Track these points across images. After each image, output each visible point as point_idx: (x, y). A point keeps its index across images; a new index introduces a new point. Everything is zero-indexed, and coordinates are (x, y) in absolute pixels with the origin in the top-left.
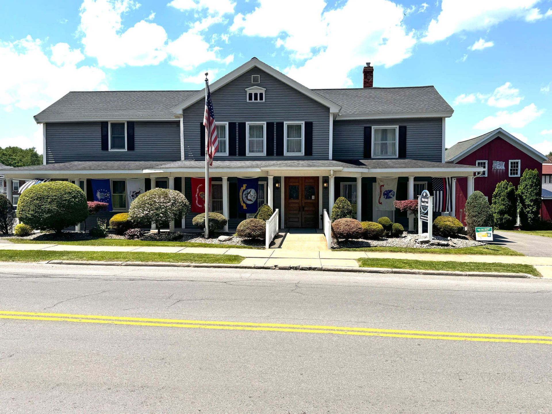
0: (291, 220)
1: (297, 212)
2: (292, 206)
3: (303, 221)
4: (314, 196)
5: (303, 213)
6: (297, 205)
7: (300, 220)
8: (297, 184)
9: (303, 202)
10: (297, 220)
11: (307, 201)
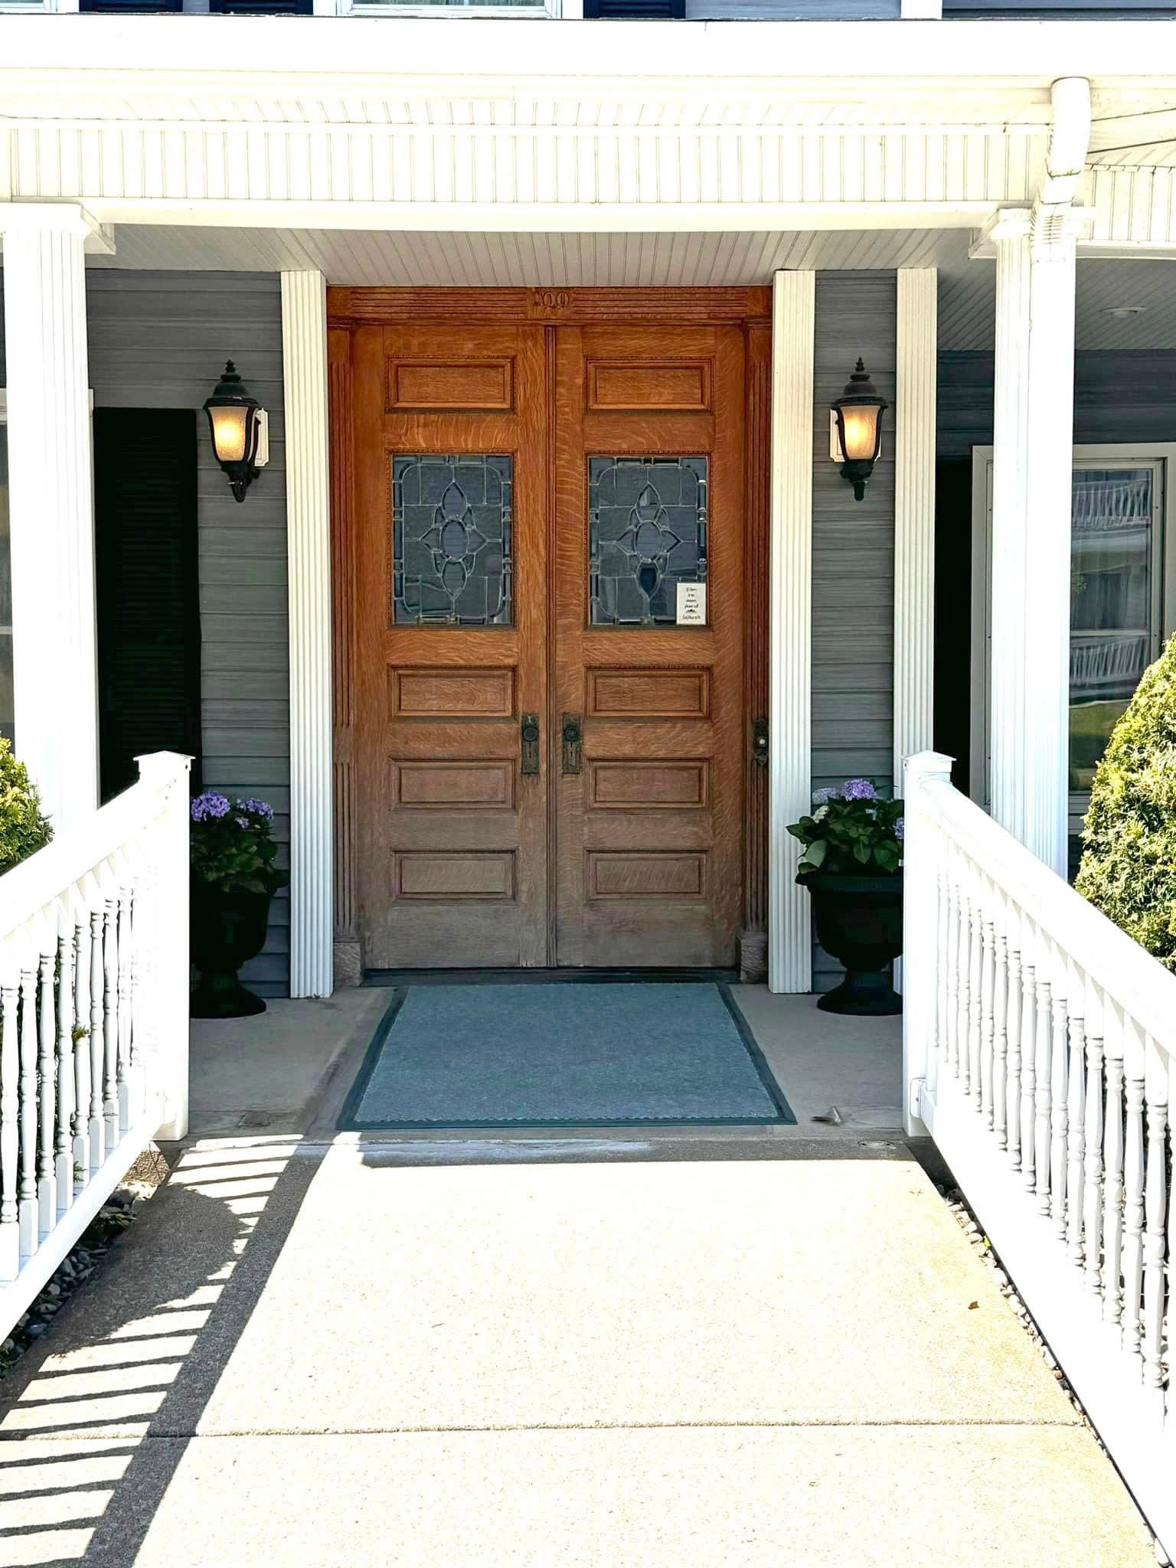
0: (423, 877)
1: (497, 778)
2: (433, 705)
3: (572, 889)
4: (701, 587)
5: (572, 789)
6: (491, 698)
7: (533, 874)
8: (497, 436)
9: (561, 657)
10: (492, 875)
11: (611, 647)
